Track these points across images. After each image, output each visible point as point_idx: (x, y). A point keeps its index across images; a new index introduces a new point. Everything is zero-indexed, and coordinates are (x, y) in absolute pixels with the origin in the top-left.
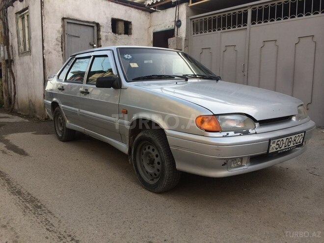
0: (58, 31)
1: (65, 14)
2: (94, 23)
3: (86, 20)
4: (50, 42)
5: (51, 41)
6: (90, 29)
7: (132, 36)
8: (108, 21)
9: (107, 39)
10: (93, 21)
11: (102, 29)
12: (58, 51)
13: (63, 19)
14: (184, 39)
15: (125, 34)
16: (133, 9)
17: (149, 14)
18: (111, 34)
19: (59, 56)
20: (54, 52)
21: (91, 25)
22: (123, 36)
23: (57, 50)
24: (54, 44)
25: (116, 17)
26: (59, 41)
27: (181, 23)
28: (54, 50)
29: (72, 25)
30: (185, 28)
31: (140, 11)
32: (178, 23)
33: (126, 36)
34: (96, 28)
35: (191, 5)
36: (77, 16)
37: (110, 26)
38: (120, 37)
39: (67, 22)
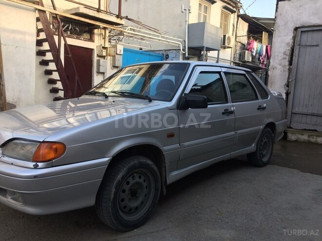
0: (288, 44)
1: (298, 22)
4: (276, 57)
5: (278, 56)
12: (284, 66)
13: (296, 29)
19: (284, 71)
20: (279, 67)
23: (283, 64)
24: (280, 58)
26: (287, 55)
28: (280, 65)
39: (302, 32)
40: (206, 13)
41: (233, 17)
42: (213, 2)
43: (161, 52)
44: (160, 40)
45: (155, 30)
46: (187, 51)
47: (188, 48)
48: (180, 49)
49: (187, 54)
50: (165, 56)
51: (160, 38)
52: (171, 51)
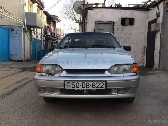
0: (93, 28)
1: (96, 20)
2: (111, 22)
3: (107, 21)
6: (110, 25)
7: (134, 26)
8: (119, 20)
9: (118, 29)
10: (111, 21)
11: (115, 24)
13: (96, 22)
14: (161, 23)
15: (129, 25)
16: (135, 11)
17: (147, 12)
18: (121, 26)
21: (110, 23)
22: (128, 26)
25: (124, 17)
27: (160, 14)
29: (100, 25)
30: (162, 17)
31: (140, 11)
32: (159, 15)
33: (131, 26)
34: (112, 24)
35: (166, 2)
36: (102, 20)
37: (120, 22)
38: (126, 27)
39: (98, 24)
40: (31, 8)
41: (41, 12)
42: (34, 3)
43: (7, 27)
44: (13, 19)
45: (10, 13)
46: (26, 27)
47: (27, 26)
48: (22, 26)
49: (26, 29)
50: (10, 29)
51: (13, 18)
52: (15, 27)
